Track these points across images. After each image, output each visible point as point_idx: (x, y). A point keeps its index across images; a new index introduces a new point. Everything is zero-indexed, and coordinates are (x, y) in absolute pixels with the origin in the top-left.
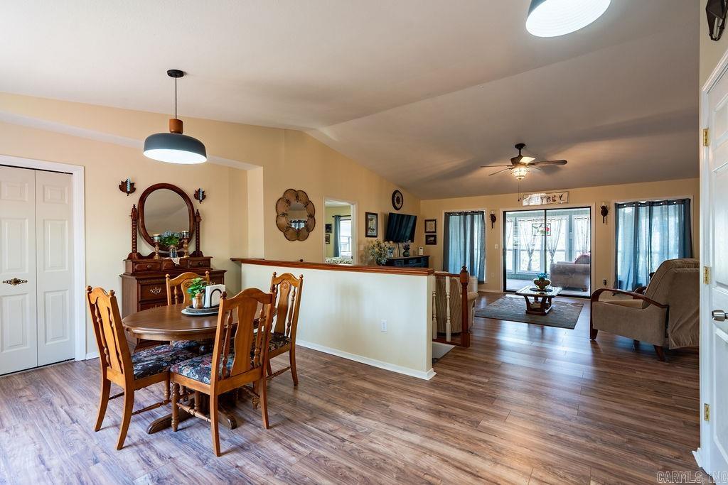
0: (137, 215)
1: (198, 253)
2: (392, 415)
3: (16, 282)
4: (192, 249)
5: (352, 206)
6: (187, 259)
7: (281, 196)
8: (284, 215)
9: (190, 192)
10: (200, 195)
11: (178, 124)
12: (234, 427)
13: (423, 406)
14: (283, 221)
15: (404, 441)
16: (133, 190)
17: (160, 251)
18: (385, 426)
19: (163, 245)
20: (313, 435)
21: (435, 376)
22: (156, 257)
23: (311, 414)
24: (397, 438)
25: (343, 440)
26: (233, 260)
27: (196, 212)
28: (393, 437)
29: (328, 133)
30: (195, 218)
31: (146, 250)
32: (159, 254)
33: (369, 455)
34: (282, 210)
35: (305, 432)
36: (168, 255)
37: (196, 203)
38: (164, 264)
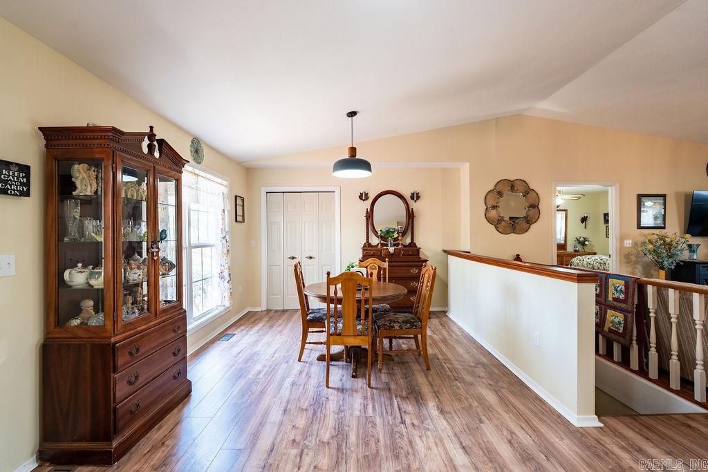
0: (370, 216)
1: (413, 244)
2: (473, 431)
3: (311, 258)
4: (408, 241)
5: (610, 188)
6: (400, 249)
7: (491, 187)
8: (494, 207)
9: (407, 195)
10: (416, 196)
11: (353, 151)
12: (353, 377)
13: (520, 443)
14: (493, 213)
15: (447, 453)
16: (367, 198)
17: (382, 242)
18: (451, 434)
19: (384, 237)
20: (389, 407)
21: (596, 428)
22: (379, 247)
23: (409, 394)
24: (445, 449)
25: (403, 422)
26: (445, 251)
27: (411, 210)
28: (443, 445)
29: (547, 107)
30: (411, 215)
31: (375, 241)
32: (381, 244)
33: (404, 443)
34: (490, 203)
35: (387, 402)
36: (387, 245)
37: (411, 202)
38: (383, 252)
